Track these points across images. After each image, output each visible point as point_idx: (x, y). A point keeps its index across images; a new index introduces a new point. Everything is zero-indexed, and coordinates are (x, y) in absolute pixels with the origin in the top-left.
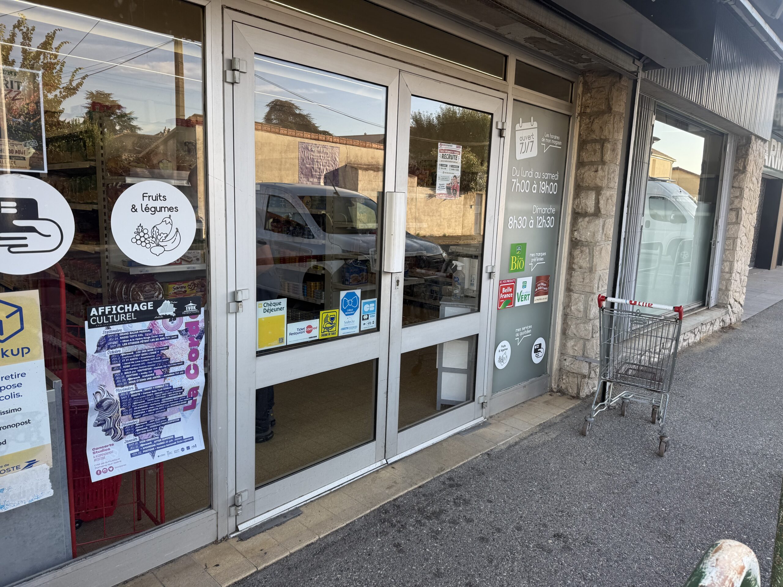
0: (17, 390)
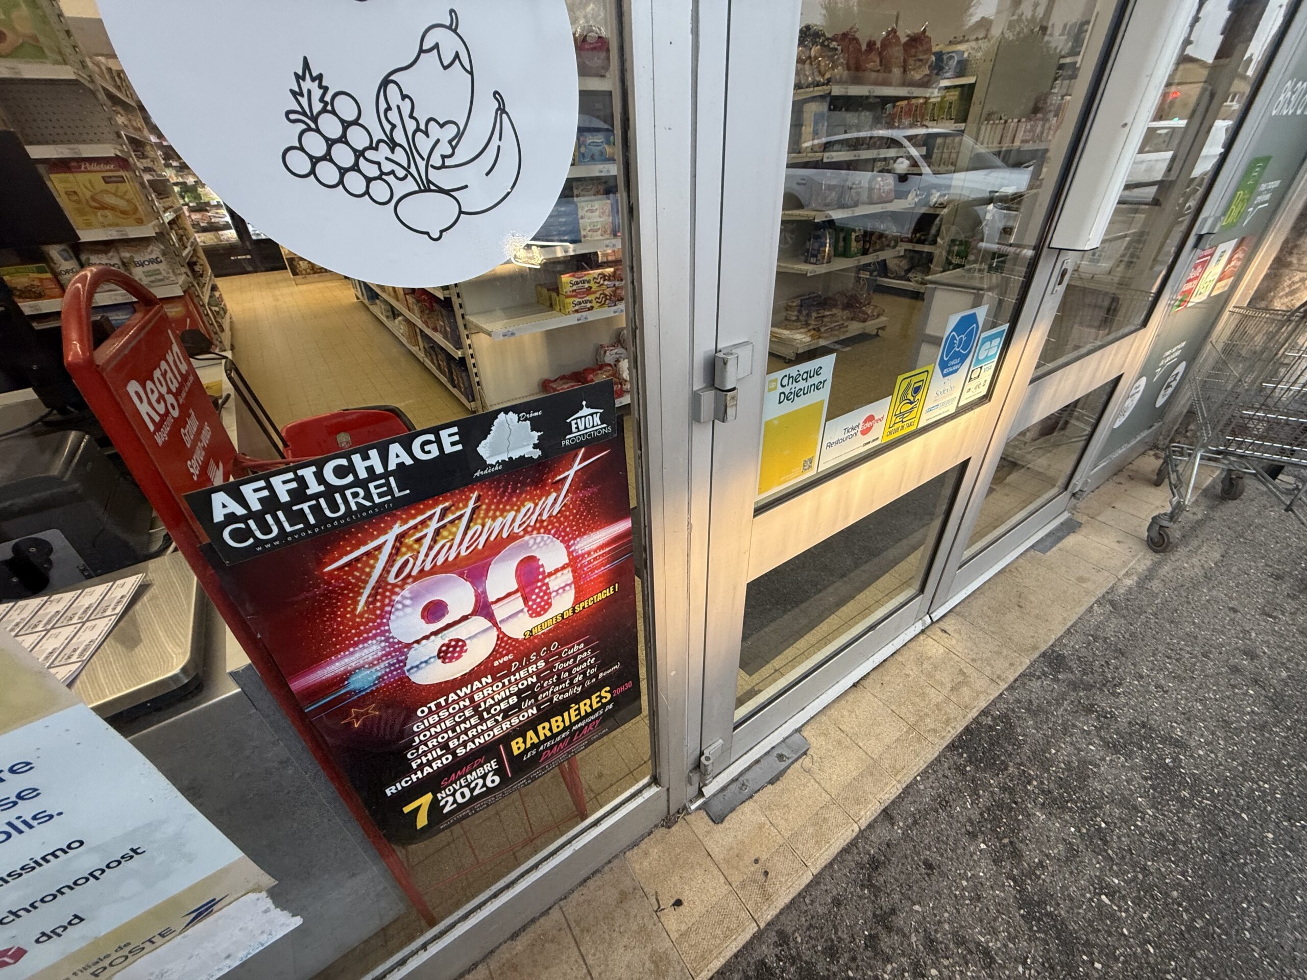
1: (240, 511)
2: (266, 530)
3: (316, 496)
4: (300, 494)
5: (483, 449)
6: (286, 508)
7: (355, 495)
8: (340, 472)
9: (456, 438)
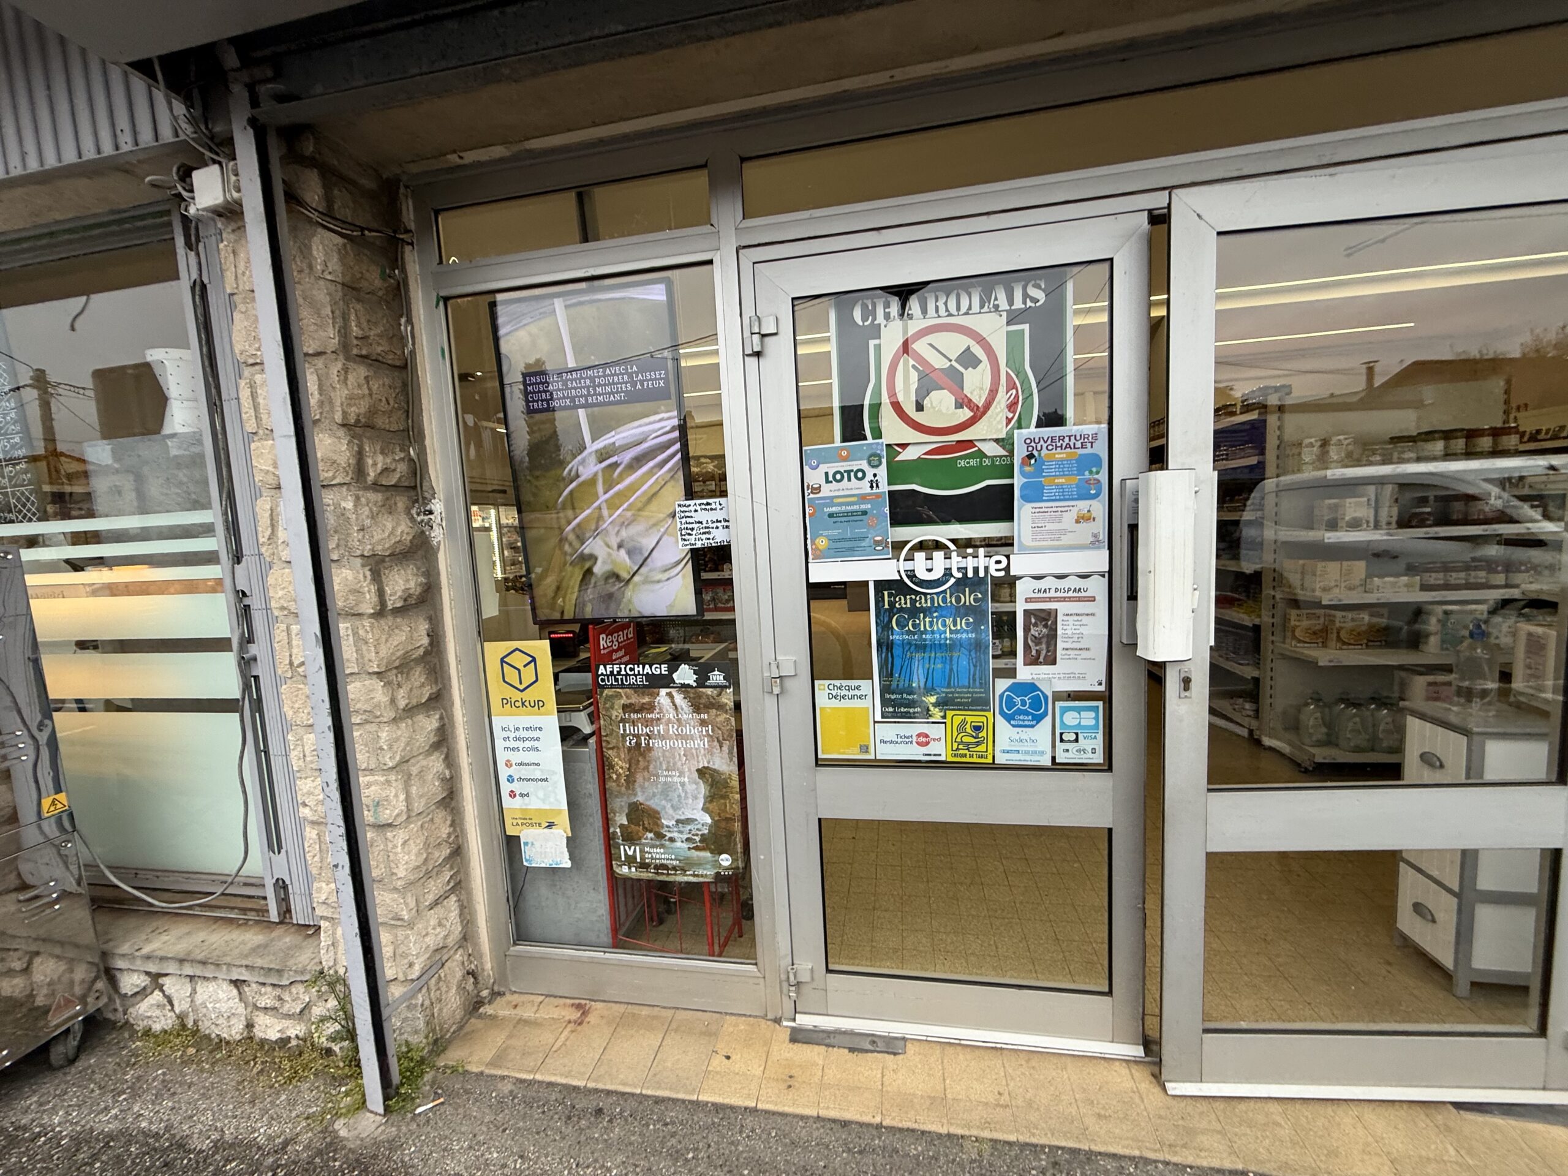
0: (536, 744)
1: (605, 673)
2: (609, 681)
3: (623, 675)
6: (615, 676)
7: (633, 679)
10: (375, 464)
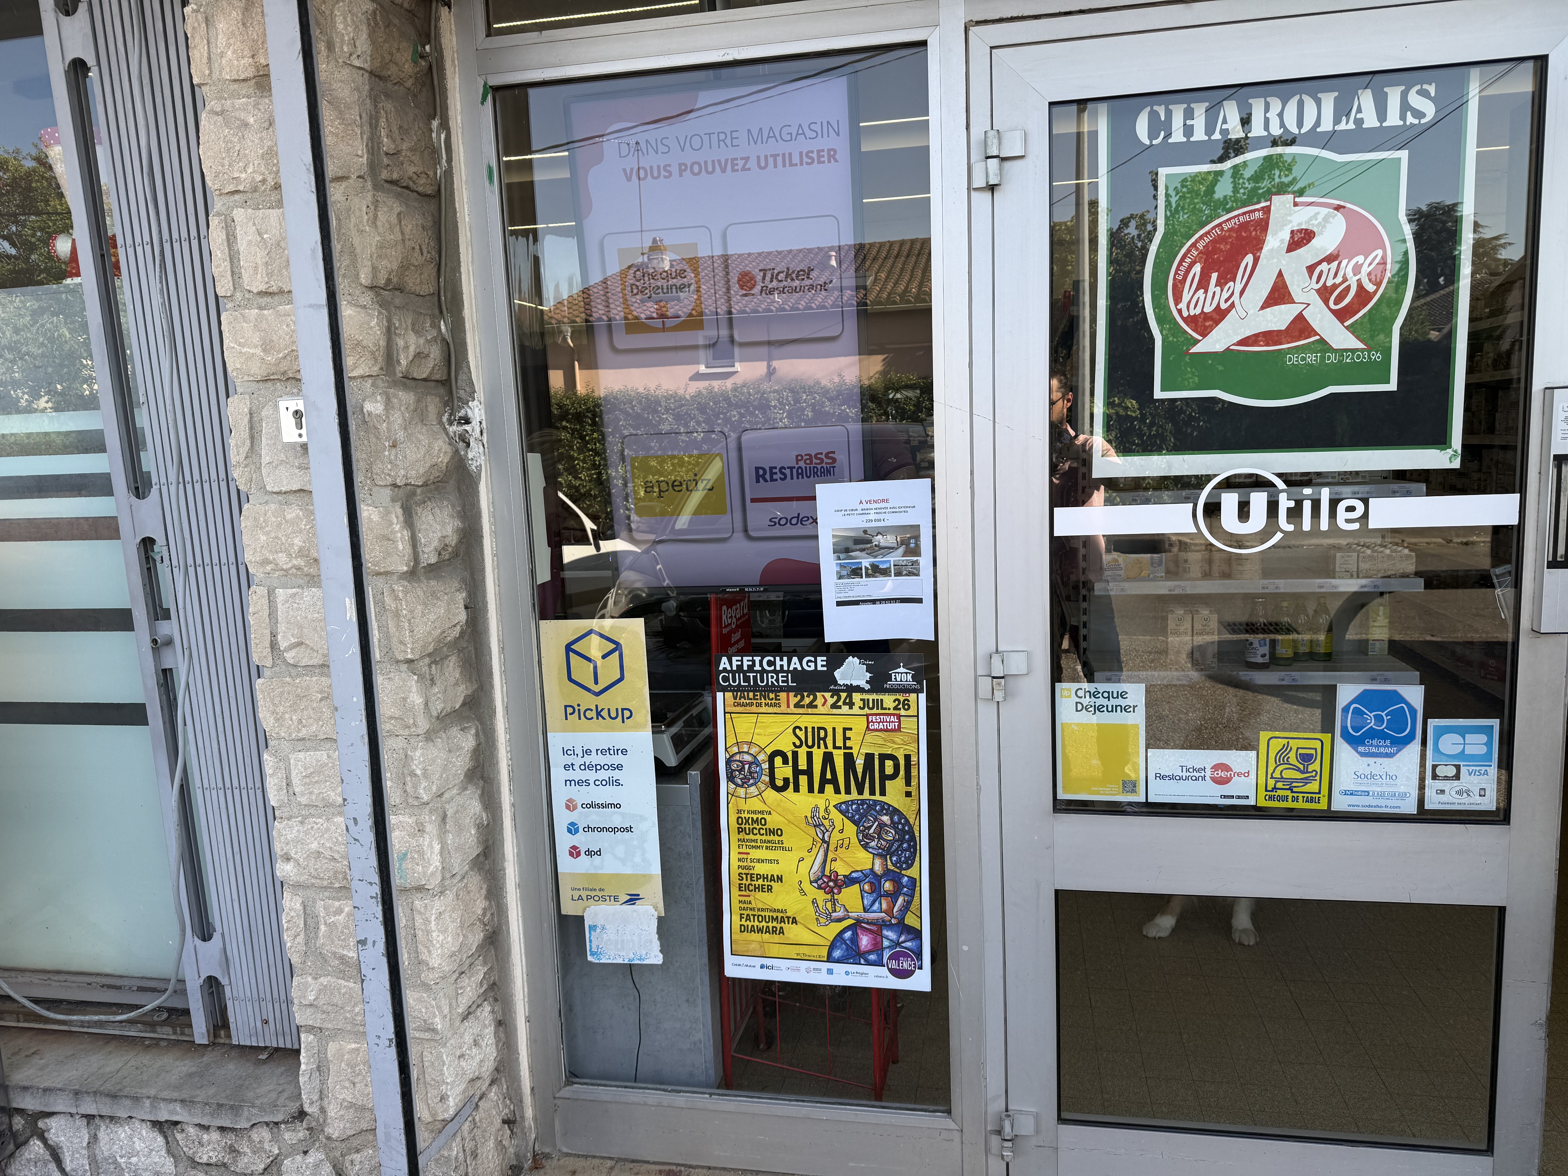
0: (616, 774)
1: (729, 668)
2: (734, 681)
3: (757, 672)
4: (751, 668)
5: (837, 674)
6: (745, 672)
7: (772, 677)
8: (770, 663)
9: (825, 663)
10: (407, 347)
